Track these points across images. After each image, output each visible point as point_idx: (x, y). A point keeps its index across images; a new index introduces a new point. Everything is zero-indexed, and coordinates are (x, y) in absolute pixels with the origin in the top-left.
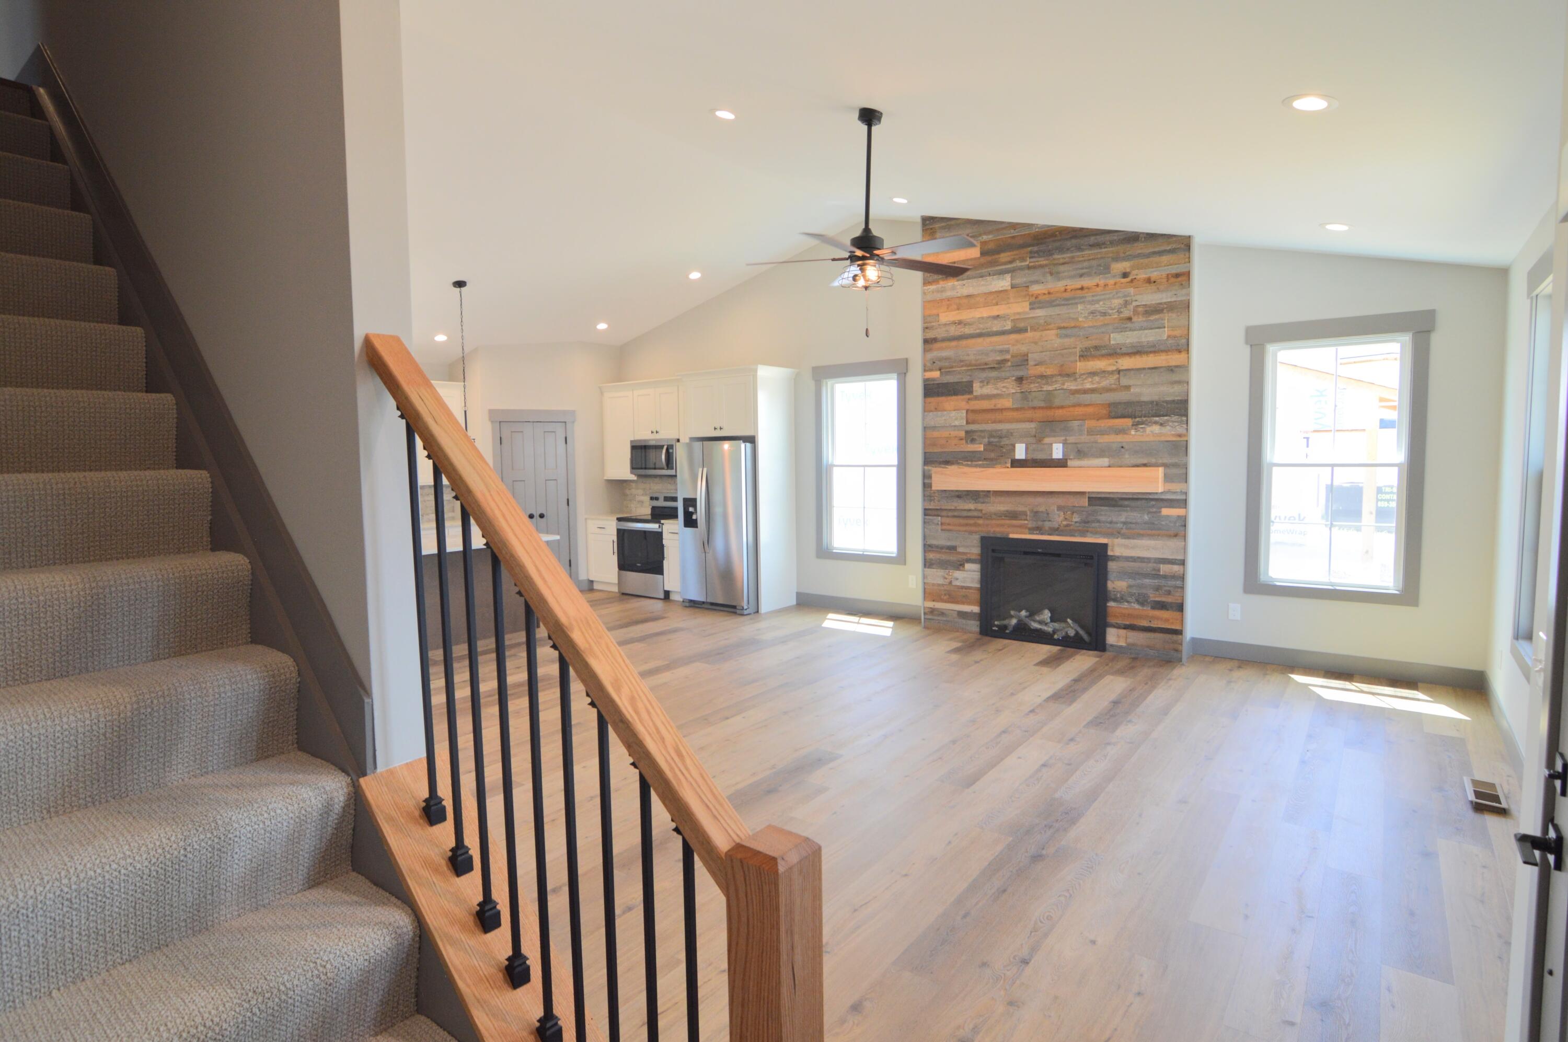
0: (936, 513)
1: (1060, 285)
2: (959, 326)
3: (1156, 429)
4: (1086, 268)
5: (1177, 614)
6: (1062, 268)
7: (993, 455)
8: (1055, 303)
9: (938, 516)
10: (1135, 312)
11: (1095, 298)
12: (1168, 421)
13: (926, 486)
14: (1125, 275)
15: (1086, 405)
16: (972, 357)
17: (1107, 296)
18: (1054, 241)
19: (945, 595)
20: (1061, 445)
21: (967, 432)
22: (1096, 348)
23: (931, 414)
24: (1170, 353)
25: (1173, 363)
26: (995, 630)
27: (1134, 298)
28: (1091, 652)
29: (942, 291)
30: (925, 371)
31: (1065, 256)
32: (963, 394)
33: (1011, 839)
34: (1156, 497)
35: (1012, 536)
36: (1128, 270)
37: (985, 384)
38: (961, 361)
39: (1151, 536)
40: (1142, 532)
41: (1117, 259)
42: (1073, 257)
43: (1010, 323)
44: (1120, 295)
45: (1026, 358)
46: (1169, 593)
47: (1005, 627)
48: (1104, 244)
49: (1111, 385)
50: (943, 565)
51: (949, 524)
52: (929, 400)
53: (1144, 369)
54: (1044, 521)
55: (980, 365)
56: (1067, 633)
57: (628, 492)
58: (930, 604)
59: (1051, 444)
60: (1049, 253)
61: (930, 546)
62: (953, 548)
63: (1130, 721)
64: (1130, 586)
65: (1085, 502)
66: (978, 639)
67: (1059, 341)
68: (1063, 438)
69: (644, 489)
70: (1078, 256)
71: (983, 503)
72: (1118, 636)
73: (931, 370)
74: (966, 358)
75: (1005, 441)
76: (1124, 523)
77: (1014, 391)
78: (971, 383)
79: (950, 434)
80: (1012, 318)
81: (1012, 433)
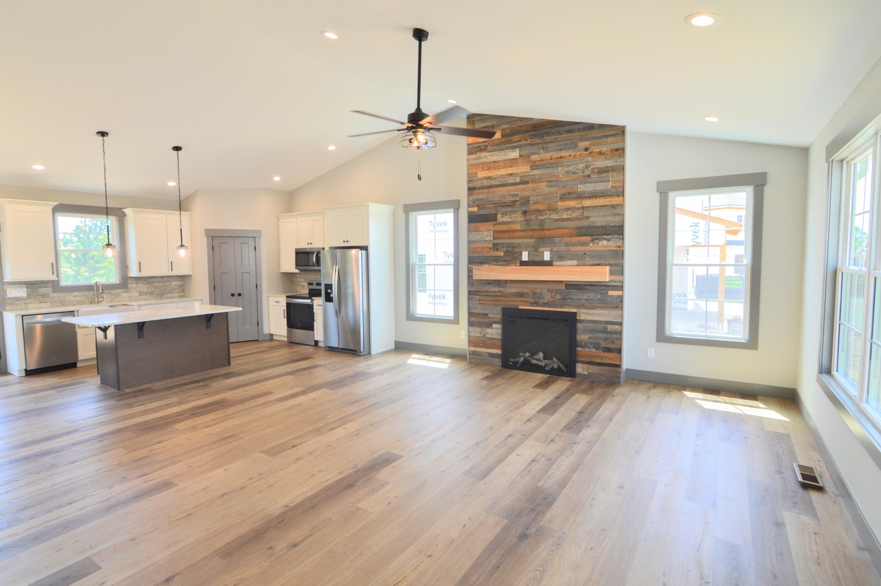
0: (475, 293)
1: (548, 155)
2: (489, 180)
3: (605, 243)
4: (564, 145)
5: (617, 355)
6: (549, 145)
7: (509, 258)
8: (545, 166)
9: (477, 295)
10: (593, 172)
11: (569, 163)
12: (612, 238)
13: (470, 277)
14: (586, 149)
15: (564, 228)
16: (497, 199)
17: (576, 162)
18: (545, 129)
19: (481, 343)
20: (549, 252)
21: (494, 244)
22: (569, 193)
23: (473, 233)
24: (613, 197)
25: (614, 203)
26: (511, 364)
27: (592, 164)
28: (567, 378)
29: (479, 159)
30: (469, 207)
31: (551, 138)
32: (491, 221)
33: (507, 521)
34: (605, 284)
35: (520, 307)
36: (588, 147)
37: (504, 215)
38: (490, 201)
39: (602, 308)
40: (597, 305)
41: (581, 140)
42: (556, 139)
43: (519, 178)
44: (584, 161)
45: (528, 199)
46: (613, 342)
47: (517, 363)
48: (574, 130)
49: (578, 216)
50: (480, 325)
51: (483, 300)
52: (472, 224)
53: (598, 206)
54: (539, 298)
55: (501, 204)
56: (553, 366)
57: (295, 280)
58: (472, 349)
59: (543, 252)
60: (541, 136)
61: (472, 313)
62: (486, 315)
63: (589, 426)
64: (590, 338)
65: (563, 287)
66: (500, 370)
67: (547, 189)
68: (550, 248)
69: (304, 278)
70: (559, 138)
71: (503, 287)
72: (583, 369)
73: (473, 207)
74: (493, 199)
75: (516, 250)
76: (586, 300)
77: (521, 220)
78: (496, 215)
79: (484, 246)
80: (520, 175)
81: (520, 245)
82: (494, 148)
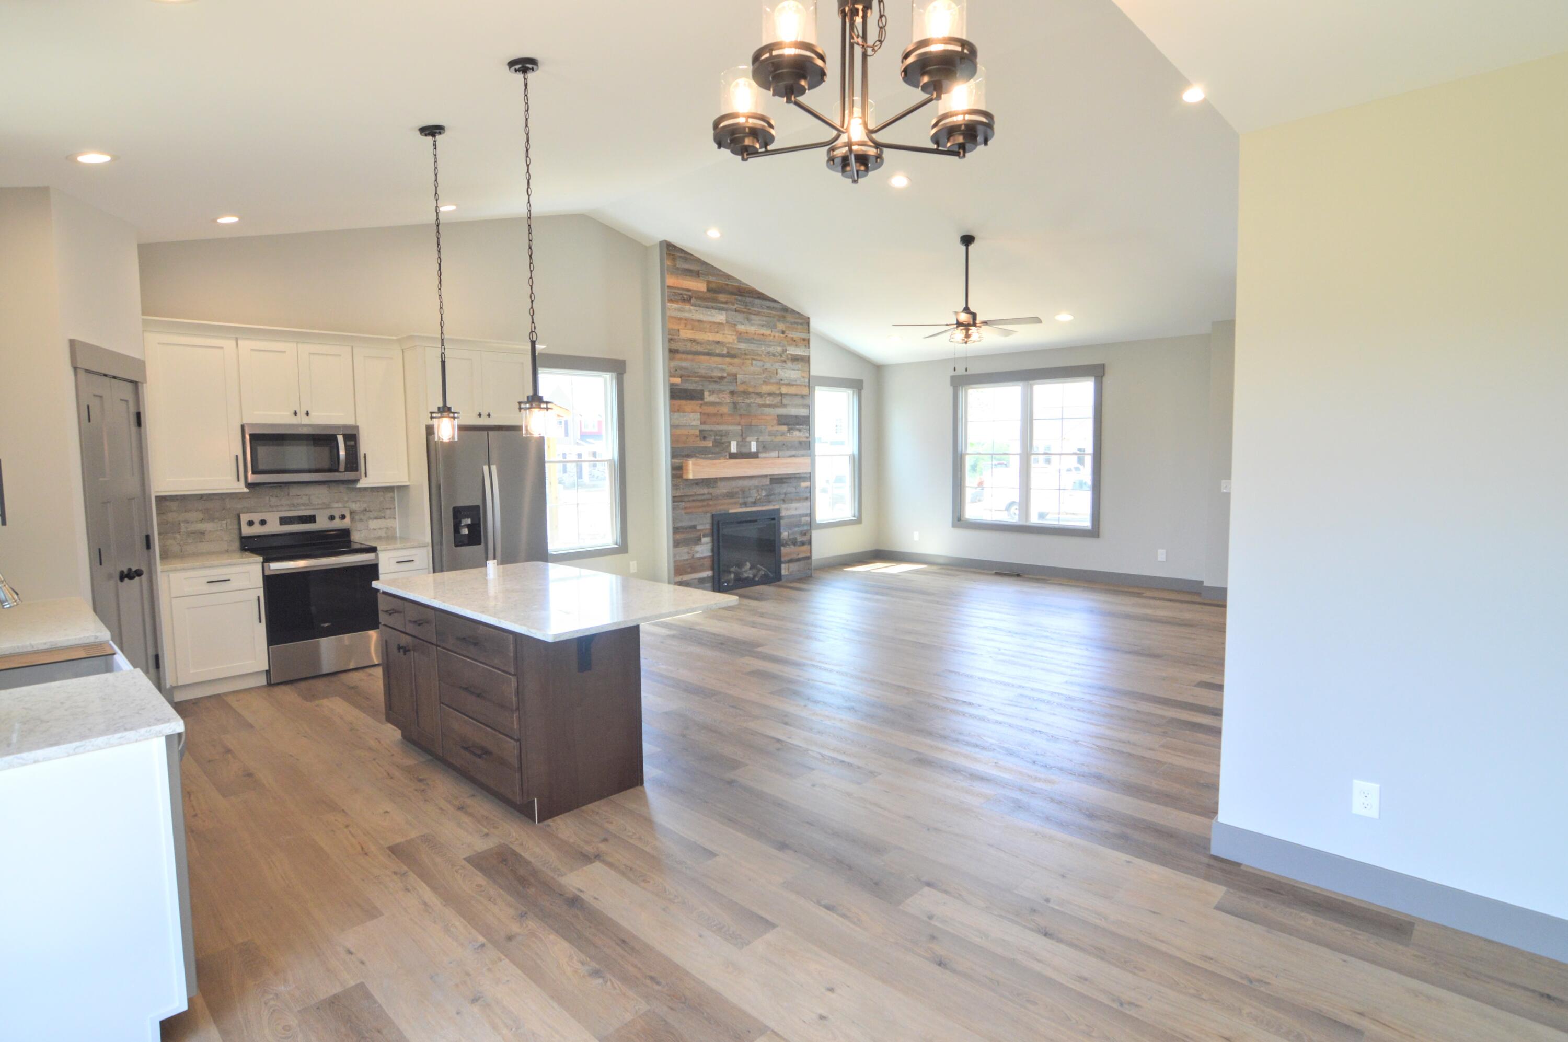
0: (680, 499)
1: (752, 329)
2: (694, 344)
3: (801, 433)
4: (765, 322)
6: (753, 317)
7: (717, 450)
8: (750, 341)
9: (682, 501)
10: (788, 357)
11: (770, 344)
12: (804, 429)
13: (676, 476)
14: (783, 332)
15: (767, 416)
16: (702, 371)
17: (776, 344)
18: (749, 297)
19: (688, 568)
20: (755, 442)
21: (701, 431)
22: (771, 377)
23: (676, 413)
24: (802, 387)
25: (803, 393)
26: (725, 585)
27: (788, 348)
29: (682, 311)
30: (671, 376)
31: (754, 309)
32: (697, 400)
34: (799, 476)
35: (731, 511)
36: (784, 330)
37: (712, 393)
38: (696, 373)
39: (796, 501)
40: (794, 499)
41: (779, 321)
42: (759, 312)
43: (726, 349)
44: (781, 344)
45: (735, 377)
46: (804, 535)
47: (729, 582)
48: (773, 308)
49: (778, 403)
50: (686, 543)
51: (690, 508)
52: (674, 402)
53: (793, 395)
54: (748, 497)
55: (708, 378)
56: (761, 575)
58: (677, 579)
59: (751, 442)
60: (746, 304)
61: (677, 528)
62: (694, 527)
64: (790, 534)
65: (767, 481)
68: (757, 438)
71: (713, 487)
72: (785, 569)
73: (674, 376)
74: (697, 370)
75: (724, 439)
76: (786, 494)
77: (729, 401)
78: (702, 392)
79: (689, 432)
80: (727, 346)
81: (728, 433)
82: (699, 302)
